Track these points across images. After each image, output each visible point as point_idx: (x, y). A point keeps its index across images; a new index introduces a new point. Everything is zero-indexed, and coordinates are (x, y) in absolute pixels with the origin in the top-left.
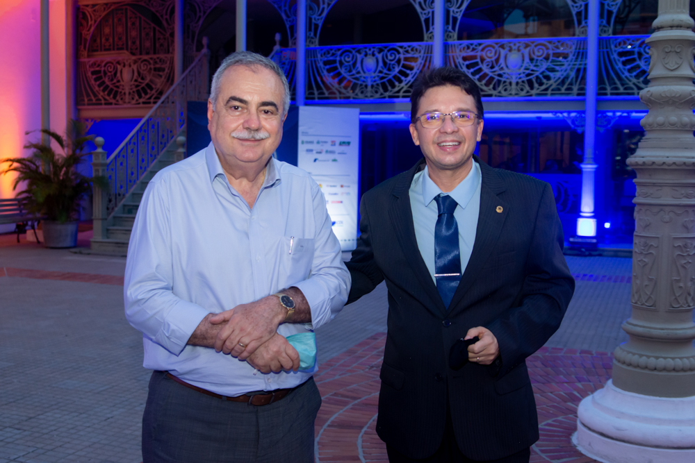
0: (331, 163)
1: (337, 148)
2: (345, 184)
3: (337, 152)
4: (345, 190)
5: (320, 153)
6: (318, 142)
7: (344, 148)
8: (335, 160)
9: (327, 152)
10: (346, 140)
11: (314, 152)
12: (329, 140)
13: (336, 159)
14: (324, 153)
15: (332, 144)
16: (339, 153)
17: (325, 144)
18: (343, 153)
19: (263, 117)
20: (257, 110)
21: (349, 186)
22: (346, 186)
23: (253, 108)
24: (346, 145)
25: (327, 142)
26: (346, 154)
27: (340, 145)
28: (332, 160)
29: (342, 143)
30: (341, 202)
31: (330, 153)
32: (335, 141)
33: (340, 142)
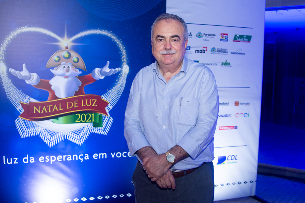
0: (219, 66)
1: (230, 45)
2: (240, 101)
3: (230, 51)
4: (241, 109)
5: (203, 52)
6: (199, 35)
7: (241, 46)
8: (226, 64)
9: (213, 50)
10: (245, 33)
11: (193, 50)
12: (218, 31)
13: (228, 62)
14: (208, 52)
15: (223, 38)
16: (234, 53)
17: (210, 38)
18: (239, 52)
19: (173, 43)
20: (170, 40)
21: (248, 104)
22: (243, 104)
23: (168, 39)
24: (244, 41)
25: (215, 35)
26: (244, 54)
27: (235, 40)
28: (222, 63)
29: (238, 38)
30: (236, 127)
31: (219, 53)
32: (227, 34)
33: (236, 36)
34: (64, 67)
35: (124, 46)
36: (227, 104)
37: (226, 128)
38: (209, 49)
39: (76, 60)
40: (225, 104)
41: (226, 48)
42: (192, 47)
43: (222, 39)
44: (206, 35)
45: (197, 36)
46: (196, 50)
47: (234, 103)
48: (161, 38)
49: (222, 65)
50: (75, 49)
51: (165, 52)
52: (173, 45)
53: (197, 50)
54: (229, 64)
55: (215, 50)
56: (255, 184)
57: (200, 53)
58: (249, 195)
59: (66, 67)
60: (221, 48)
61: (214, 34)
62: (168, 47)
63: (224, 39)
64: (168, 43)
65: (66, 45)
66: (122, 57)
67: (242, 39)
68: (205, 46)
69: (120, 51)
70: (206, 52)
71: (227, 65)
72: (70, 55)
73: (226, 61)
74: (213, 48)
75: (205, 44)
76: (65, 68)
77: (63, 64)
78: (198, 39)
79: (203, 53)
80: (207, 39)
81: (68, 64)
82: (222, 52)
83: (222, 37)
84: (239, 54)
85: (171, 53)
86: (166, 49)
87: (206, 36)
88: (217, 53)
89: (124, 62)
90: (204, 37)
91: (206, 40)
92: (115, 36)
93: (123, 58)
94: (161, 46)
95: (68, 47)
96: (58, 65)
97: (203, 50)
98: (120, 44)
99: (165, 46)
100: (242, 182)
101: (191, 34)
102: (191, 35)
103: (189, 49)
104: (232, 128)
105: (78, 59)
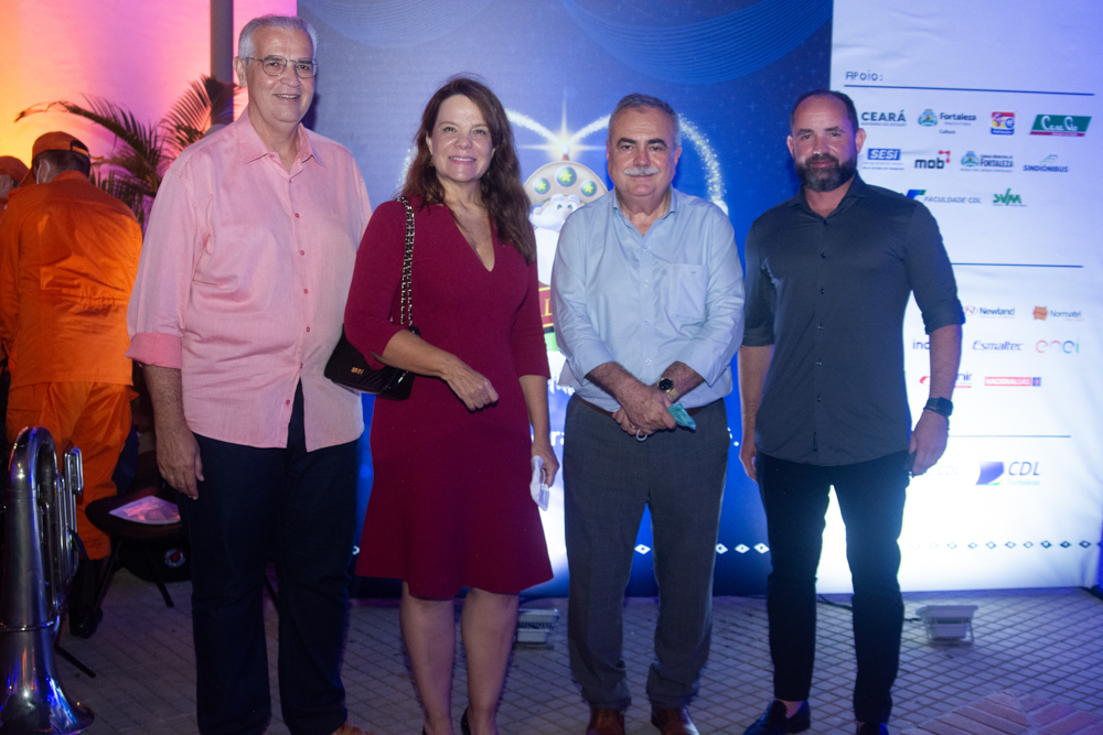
0: (987, 205)
1: (1023, 146)
3: (1019, 162)
4: (1050, 328)
5: (937, 164)
6: (927, 119)
7: (1056, 146)
8: (1009, 199)
9: (969, 159)
10: (1069, 108)
11: (907, 161)
12: (984, 107)
13: (1013, 193)
14: (954, 166)
15: (999, 125)
16: (1032, 168)
17: (959, 127)
18: (1048, 165)
19: (652, 154)
20: (646, 148)
21: (1075, 314)
22: (1060, 314)
23: (642, 147)
24: (1065, 133)
25: (974, 118)
26: (1065, 169)
27: (1038, 128)
28: (996, 196)
29: (1048, 124)
30: (1036, 382)
31: (988, 168)
32: (1011, 115)
33: (1039, 117)
34: (560, 206)
35: (713, 153)
36: (1009, 312)
37: (1007, 381)
38: (956, 156)
39: (588, 188)
40: (1004, 312)
41: (1009, 155)
42: (907, 153)
43: (995, 127)
44: (949, 117)
45: (920, 122)
46: (917, 161)
47: (1032, 309)
48: (628, 144)
49: (995, 201)
50: (587, 160)
51: (636, 171)
52: (652, 158)
53: (921, 161)
54: (1016, 199)
55: (973, 159)
56: (1095, 551)
57: (928, 170)
58: (1077, 583)
59: (565, 206)
60: (992, 154)
61: (972, 114)
62: (642, 162)
63: (1003, 127)
64: (643, 155)
65: (565, 151)
66: (710, 181)
67: (1059, 128)
68: (945, 150)
69: (704, 164)
70: (946, 164)
71: (1011, 203)
72: (574, 178)
73: (1009, 190)
74: (967, 155)
75: (946, 143)
76: (561, 209)
77: (556, 199)
78: (923, 128)
79: (939, 167)
80: (950, 128)
81: (569, 198)
82: (997, 164)
83: (995, 123)
84: (1050, 169)
85: (647, 173)
86: (638, 166)
87: (948, 121)
88: (979, 167)
89: (713, 193)
90: (942, 122)
91: (946, 132)
92: (690, 126)
93: (713, 184)
94: (628, 159)
95: (571, 156)
96: (545, 201)
97: (939, 161)
98: (704, 147)
99: (636, 159)
100: (1056, 542)
101: (901, 115)
102: (903, 120)
103: (898, 158)
104: (1024, 382)
105: (594, 185)
